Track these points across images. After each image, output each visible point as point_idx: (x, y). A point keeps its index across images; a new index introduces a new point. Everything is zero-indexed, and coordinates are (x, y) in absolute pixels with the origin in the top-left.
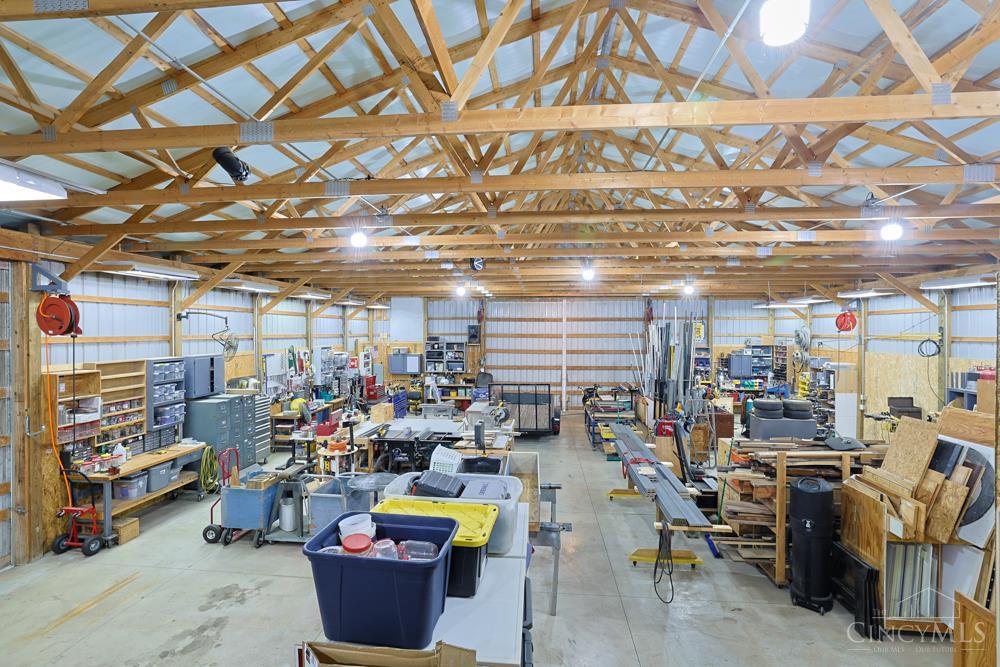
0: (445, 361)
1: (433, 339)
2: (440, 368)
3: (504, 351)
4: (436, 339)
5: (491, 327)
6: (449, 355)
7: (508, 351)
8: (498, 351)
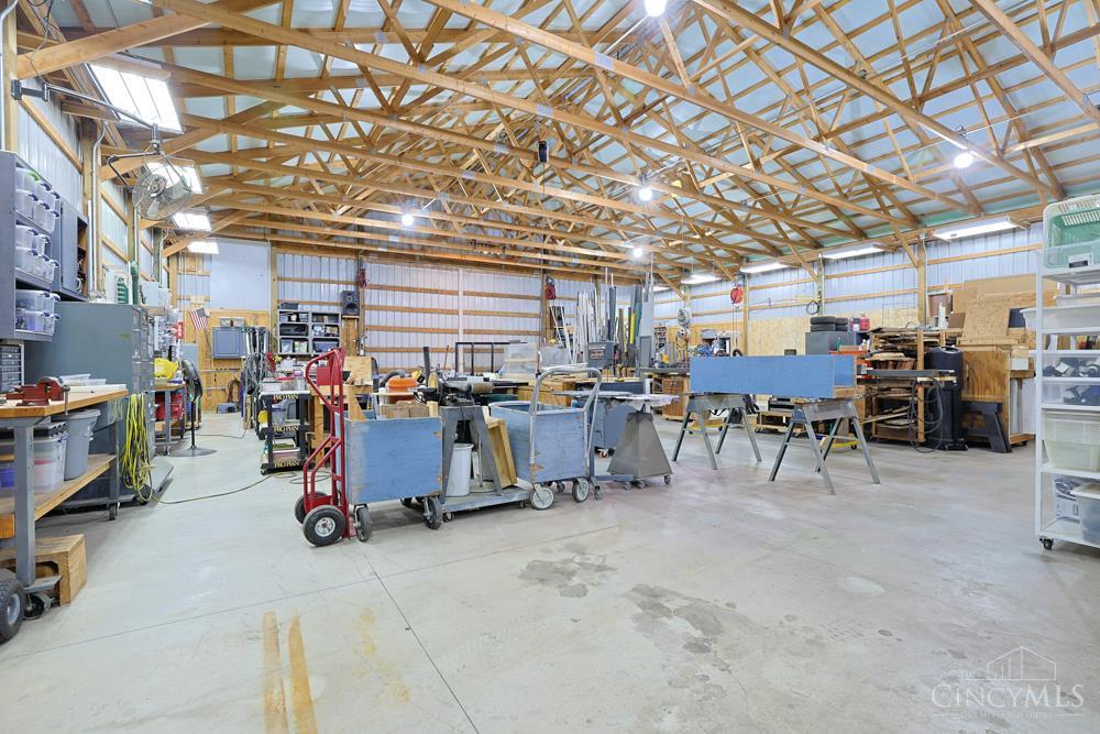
0: (311, 337)
1: (288, 307)
2: (302, 348)
3: (386, 329)
4: (295, 306)
5: (370, 297)
6: (316, 331)
7: (394, 329)
8: (379, 328)
